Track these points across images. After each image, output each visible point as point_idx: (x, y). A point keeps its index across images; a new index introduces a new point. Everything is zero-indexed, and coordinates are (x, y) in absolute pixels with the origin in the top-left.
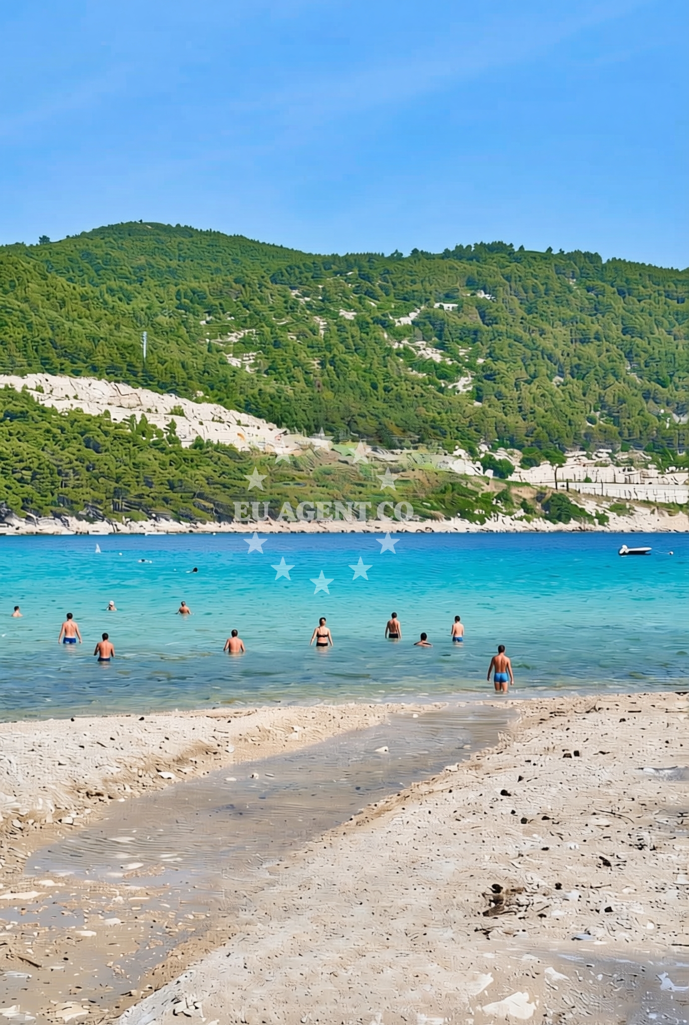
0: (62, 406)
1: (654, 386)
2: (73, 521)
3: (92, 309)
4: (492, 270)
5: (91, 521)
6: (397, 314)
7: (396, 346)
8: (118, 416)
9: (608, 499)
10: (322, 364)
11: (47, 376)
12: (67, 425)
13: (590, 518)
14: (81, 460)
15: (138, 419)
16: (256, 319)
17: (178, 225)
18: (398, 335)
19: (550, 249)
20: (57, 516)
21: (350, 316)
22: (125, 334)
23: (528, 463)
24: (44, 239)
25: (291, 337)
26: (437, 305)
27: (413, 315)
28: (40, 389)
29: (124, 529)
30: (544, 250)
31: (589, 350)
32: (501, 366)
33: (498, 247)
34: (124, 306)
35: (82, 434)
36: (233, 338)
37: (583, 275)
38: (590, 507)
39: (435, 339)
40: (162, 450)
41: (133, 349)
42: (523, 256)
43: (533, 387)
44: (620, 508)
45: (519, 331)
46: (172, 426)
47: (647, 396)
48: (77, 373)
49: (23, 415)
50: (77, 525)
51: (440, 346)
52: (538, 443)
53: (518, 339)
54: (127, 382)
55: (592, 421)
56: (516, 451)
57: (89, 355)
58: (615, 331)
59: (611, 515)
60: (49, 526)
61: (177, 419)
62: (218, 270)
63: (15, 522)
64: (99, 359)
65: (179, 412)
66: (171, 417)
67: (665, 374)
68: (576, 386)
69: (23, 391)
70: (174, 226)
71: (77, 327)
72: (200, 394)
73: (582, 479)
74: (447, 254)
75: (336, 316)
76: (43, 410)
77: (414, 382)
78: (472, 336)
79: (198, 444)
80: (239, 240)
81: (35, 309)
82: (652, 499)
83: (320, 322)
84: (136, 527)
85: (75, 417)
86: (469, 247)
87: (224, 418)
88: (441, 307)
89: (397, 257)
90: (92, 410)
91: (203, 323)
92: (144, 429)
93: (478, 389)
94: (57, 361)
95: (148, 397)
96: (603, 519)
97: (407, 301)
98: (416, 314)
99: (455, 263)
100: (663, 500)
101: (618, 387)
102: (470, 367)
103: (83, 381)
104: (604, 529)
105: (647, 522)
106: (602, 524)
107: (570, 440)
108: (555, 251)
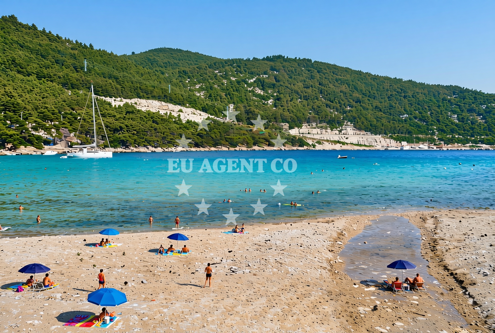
0: (144, 109)
1: (329, 102)
2: (150, 147)
3: (152, 76)
4: (278, 64)
5: (155, 147)
6: (249, 79)
7: (249, 89)
8: (162, 112)
9: (315, 139)
10: (226, 95)
11: (139, 99)
12: (147, 116)
13: (310, 146)
14: (152, 127)
15: (168, 113)
16: (204, 80)
17: (177, 49)
18: (250, 85)
19: (296, 58)
20: (145, 146)
21: (233, 79)
22: (164, 85)
23: (291, 128)
24: (133, 53)
25: (216, 86)
26: (262, 76)
27: (254, 79)
28: (136, 103)
29: (166, 150)
30: (294, 58)
31: (309, 90)
32: (282, 96)
33: (280, 57)
34: (162, 76)
35: (152, 118)
36: (197, 87)
37: (306, 66)
38: (310, 142)
39: (261, 87)
40: (177, 123)
41: (166, 91)
42: (288, 60)
43: (292, 103)
44: (319, 143)
45: (287, 84)
46: (179, 116)
47: (327, 105)
48: (148, 98)
49: (132, 112)
50: (152, 149)
51: (263, 89)
52: (293, 121)
53: (287, 87)
54: (164, 101)
55: (310, 113)
56: (287, 124)
57: (152, 92)
58: (317, 84)
59: (316, 144)
60: (142, 149)
61: (181, 113)
62: (191, 64)
63: (132, 148)
64: (155, 94)
65: (181, 111)
66: (178, 113)
67: (332, 99)
68: (305, 102)
69: (132, 104)
70: (176, 49)
71: (147, 83)
72: (188, 105)
73: (307, 133)
74: (264, 59)
75: (230, 79)
76: (139, 111)
77: (255, 101)
78: (273, 86)
79: (188, 122)
80: (196, 54)
81: (134, 76)
82: (328, 139)
83: (225, 81)
84: (170, 149)
85: (149, 113)
86: (271, 57)
87: (196, 113)
88: (263, 76)
89: (248, 60)
90: (153, 110)
91: (187, 82)
92: (171, 117)
93: (275, 103)
94: (141, 94)
95: (171, 106)
96: (314, 146)
97: (252, 74)
98: (255, 79)
99: (266, 62)
100: (332, 139)
101: (318, 103)
102: (273, 96)
103: (150, 101)
104: (314, 149)
105: (328, 147)
106: (314, 147)
107: (303, 120)
108: (298, 58)
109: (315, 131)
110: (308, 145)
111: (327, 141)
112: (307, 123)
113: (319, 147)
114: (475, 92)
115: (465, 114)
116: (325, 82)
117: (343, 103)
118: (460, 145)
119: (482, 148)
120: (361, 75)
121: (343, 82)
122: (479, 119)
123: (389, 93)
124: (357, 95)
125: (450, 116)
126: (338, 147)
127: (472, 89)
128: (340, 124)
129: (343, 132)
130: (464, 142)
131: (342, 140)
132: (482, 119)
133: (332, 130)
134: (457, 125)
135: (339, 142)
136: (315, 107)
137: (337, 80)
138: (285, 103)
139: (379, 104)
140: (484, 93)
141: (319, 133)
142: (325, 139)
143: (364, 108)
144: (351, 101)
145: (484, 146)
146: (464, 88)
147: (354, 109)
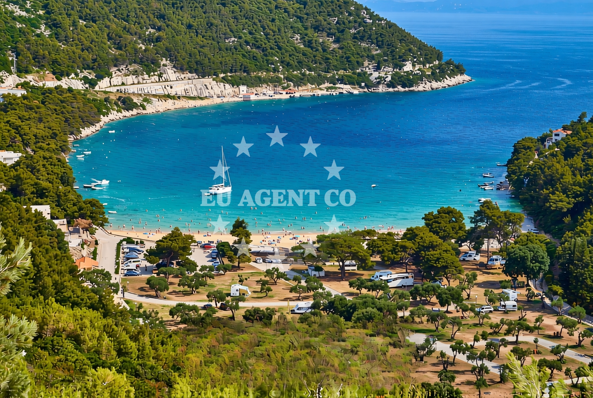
13: (139, 107)
38: (136, 101)
44: (147, 100)
82: (153, 92)
96: (144, 107)
100: (158, 93)
104: (146, 112)
105: (160, 106)
109: (129, 80)
110: (135, 105)
111: (154, 96)
112: (115, 67)
113: (150, 109)
115: (312, 34)
118: (314, 86)
119: (344, 92)
122: (331, 43)
128: (155, 64)
130: (318, 82)
131: (167, 93)
132: (334, 42)
133: (149, 76)
134: (303, 53)
141: (136, 81)
142: (150, 92)
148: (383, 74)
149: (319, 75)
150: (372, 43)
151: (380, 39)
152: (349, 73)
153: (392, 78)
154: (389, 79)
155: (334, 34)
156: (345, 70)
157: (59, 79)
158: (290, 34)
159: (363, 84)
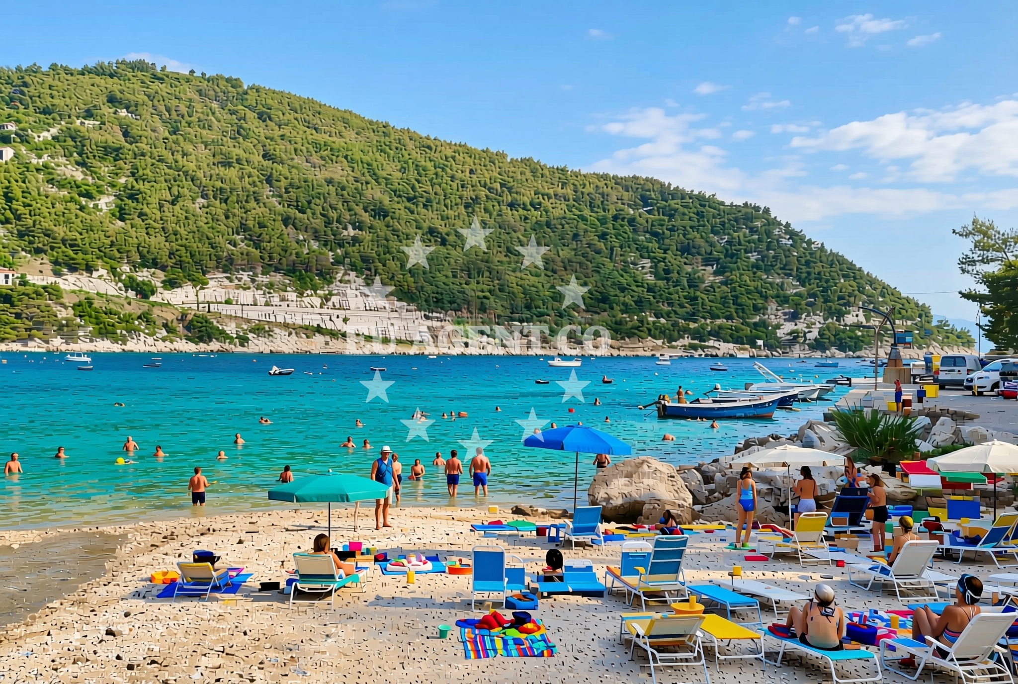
1: (293, 212)
6: (37, 129)
7: (35, 161)
9: (248, 320)
13: (231, 339)
18: (37, 150)
19: (192, 72)
23: (171, 284)
26: (78, 122)
27: (54, 131)
31: (232, 173)
32: (144, 186)
33: (140, 66)
37: (225, 99)
38: (230, 328)
39: (76, 157)
42: (166, 77)
43: (176, 209)
44: (259, 330)
47: (287, 221)
51: (81, 164)
52: (178, 263)
55: (233, 243)
56: (158, 272)
58: (257, 158)
59: (250, 336)
67: (303, 201)
68: (219, 208)
73: (224, 300)
74: (88, 70)
77: (54, 199)
78: (114, 154)
82: (289, 321)
86: (110, 64)
88: (82, 124)
89: (35, 70)
93: (121, 208)
96: (244, 341)
97: (46, 115)
98: (57, 130)
99: (96, 80)
100: (299, 323)
101: (258, 211)
102: (114, 185)
104: (245, 349)
105: (285, 344)
106: (242, 345)
107: (213, 264)
108: (198, 74)
109: (246, 297)
110: (223, 336)
111: (286, 326)
112: (224, 272)
113: (258, 345)
114: (701, 199)
115: (673, 259)
116: (280, 149)
117: (334, 215)
118: (660, 342)
119: (720, 353)
120: (385, 134)
121: (333, 154)
122: (708, 275)
123: (468, 193)
124: (378, 195)
125: (635, 264)
126: (317, 345)
127: (692, 191)
128: (326, 276)
129: (334, 299)
130: (669, 336)
131: (330, 326)
132: (715, 273)
133: (301, 295)
134: (650, 290)
135: (319, 330)
136: (250, 223)
137: (318, 146)
138: (152, 211)
139: (439, 224)
140: (722, 203)
141: (261, 300)
142: (280, 319)
143: (395, 231)
144: (359, 210)
145: (725, 348)
146: (670, 184)
147: (366, 236)
148: (801, 326)
149: (675, 325)
150: (789, 275)
151: (804, 269)
152: (736, 323)
153: (821, 334)
154: (814, 334)
155: (717, 260)
156: (729, 318)
157: (58, 274)
158: (631, 257)
159: (760, 342)
